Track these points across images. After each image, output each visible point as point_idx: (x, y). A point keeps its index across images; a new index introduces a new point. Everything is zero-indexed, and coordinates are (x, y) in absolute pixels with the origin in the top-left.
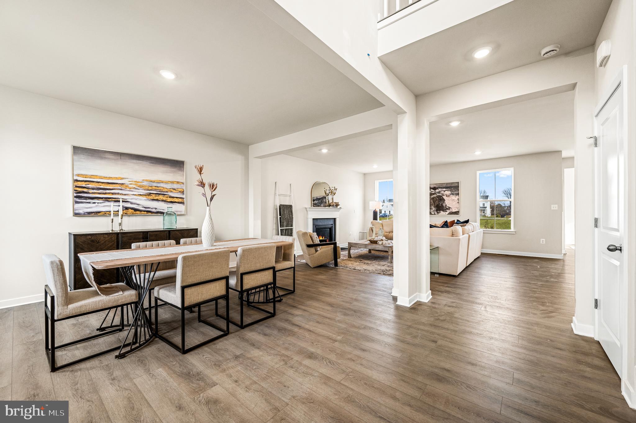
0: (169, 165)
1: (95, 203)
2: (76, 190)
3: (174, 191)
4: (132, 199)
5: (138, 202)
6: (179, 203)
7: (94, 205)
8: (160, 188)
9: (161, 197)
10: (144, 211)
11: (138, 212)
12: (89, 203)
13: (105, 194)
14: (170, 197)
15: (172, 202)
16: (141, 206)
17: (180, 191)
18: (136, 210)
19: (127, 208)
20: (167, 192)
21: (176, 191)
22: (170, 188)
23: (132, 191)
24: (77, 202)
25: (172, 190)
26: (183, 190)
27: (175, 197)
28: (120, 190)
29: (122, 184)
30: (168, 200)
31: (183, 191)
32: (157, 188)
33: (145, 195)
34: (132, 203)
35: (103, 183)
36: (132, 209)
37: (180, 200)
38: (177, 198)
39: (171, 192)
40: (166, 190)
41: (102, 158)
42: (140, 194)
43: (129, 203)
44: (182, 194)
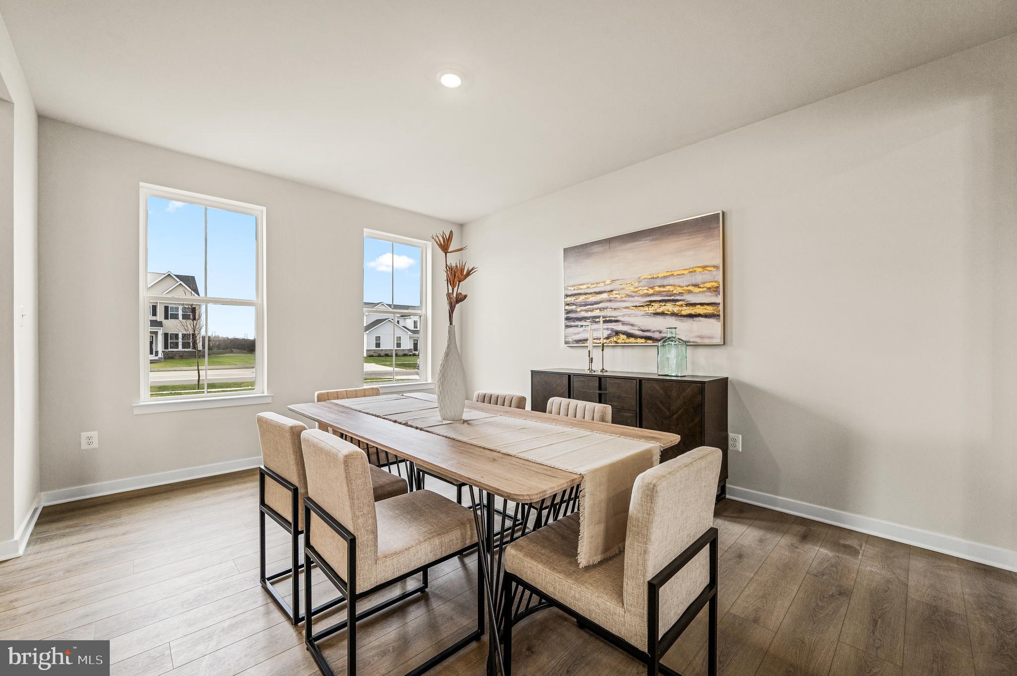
0: (685, 233)
1: (582, 326)
2: (566, 310)
3: (697, 290)
4: (624, 316)
5: (632, 320)
6: (706, 316)
7: (581, 329)
8: (667, 288)
9: (669, 307)
10: (641, 337)
11: (632, 340)
12: (577, 326)
13: (592, 311)
14: (687, 305)
15: (691, 316)
16: (636, 328)
17: (710, 288)
18: (629, 335)
19: (617, 333)
20: (681, 294)
21: (701, 290)
22: (688, 283)
23: (624, 301)
24: (567, 327)
25: (691, 288)
26: (715, 284)
27: (698, 304)
28: (609, 303)
29: (612, 291)
30: (684, 313)
31: (718, 287)
32: (662, 289)
33: (643, 306)
34: (624, 324)
35: (591, 293)
36: (625, 333)
37: (710, 310)
38: (702, 304)
39: (690, 292)
40: (679, 290)
41: (589, 255)
42: (635, 304)
43: (620, 323)
44: (714, 294)
